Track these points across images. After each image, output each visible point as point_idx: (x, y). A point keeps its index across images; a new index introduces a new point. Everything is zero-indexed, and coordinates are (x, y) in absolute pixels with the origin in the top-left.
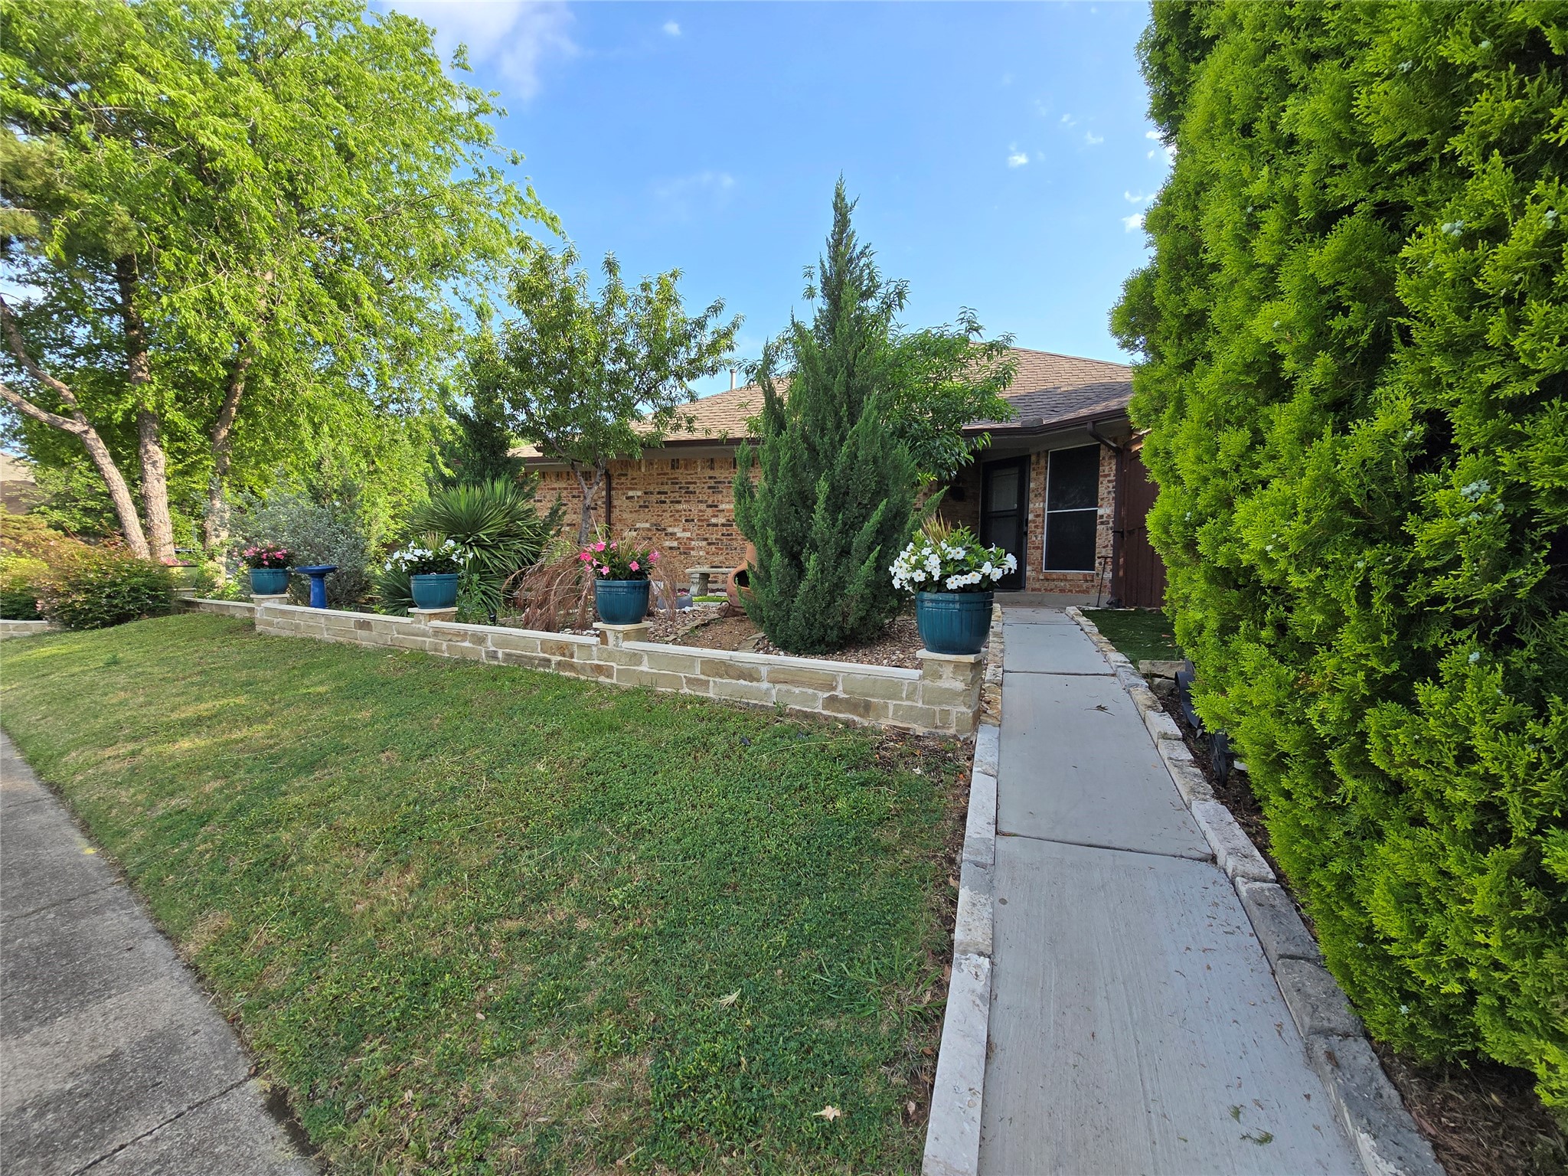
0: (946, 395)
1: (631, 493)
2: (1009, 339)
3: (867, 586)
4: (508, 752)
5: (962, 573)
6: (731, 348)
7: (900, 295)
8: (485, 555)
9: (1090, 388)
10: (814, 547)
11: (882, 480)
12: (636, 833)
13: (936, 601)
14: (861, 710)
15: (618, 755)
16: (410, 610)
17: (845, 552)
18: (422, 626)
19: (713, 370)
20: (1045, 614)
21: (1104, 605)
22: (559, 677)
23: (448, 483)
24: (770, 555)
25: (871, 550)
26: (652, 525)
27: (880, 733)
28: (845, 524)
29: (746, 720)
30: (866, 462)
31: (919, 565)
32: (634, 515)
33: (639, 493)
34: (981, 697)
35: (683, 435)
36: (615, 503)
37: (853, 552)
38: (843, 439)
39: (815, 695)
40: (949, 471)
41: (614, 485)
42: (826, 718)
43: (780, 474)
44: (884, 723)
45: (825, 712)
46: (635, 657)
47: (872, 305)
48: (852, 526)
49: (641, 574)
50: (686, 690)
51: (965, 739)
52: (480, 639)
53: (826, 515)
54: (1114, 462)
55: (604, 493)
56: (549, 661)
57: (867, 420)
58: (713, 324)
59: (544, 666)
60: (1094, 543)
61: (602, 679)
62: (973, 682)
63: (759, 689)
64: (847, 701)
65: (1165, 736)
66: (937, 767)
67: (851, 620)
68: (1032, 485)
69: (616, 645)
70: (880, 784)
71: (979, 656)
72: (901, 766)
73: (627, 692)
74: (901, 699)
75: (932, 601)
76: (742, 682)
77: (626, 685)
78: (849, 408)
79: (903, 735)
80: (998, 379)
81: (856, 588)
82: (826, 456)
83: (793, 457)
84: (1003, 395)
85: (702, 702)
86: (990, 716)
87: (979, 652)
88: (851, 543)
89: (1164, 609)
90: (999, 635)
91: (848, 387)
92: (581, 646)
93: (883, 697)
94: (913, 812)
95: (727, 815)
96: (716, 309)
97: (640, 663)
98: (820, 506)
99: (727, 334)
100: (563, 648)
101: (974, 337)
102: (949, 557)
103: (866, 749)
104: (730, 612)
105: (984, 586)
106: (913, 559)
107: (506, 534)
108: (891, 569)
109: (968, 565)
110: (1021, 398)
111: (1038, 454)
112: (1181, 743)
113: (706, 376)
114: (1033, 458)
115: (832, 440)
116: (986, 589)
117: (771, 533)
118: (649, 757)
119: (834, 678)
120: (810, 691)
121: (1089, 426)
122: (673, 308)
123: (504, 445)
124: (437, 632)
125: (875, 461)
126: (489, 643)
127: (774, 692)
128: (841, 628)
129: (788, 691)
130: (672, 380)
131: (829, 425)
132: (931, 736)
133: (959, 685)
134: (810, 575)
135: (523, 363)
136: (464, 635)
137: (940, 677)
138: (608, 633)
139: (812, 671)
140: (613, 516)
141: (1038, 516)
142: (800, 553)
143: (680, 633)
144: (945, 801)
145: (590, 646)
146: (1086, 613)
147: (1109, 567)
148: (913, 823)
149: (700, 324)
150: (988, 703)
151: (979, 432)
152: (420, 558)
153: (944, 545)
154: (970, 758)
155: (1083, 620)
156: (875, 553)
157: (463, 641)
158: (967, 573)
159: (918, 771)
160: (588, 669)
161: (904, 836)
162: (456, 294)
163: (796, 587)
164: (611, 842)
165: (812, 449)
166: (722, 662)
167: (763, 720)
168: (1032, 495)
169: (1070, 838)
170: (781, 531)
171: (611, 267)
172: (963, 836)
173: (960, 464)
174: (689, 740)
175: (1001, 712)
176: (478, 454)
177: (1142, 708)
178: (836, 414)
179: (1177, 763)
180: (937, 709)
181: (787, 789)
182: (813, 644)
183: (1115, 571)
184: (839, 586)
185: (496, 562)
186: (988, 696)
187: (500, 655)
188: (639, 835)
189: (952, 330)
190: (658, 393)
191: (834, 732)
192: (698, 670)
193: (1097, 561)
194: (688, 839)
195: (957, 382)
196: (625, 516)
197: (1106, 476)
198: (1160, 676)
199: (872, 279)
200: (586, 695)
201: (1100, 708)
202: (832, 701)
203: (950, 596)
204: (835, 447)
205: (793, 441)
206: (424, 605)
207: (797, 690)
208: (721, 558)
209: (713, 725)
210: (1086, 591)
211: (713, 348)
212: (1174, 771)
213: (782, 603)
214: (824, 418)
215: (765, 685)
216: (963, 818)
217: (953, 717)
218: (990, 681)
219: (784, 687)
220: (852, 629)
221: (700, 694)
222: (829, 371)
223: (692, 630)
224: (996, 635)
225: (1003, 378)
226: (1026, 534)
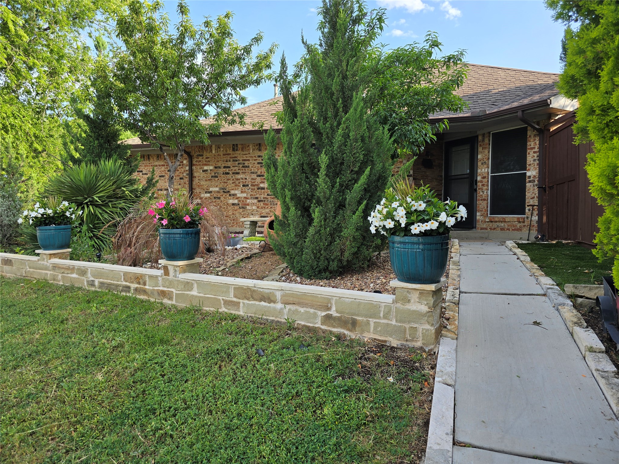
0: (417, 93)
1: (206, 168)
2: (462, 54)
3: (357, 230)
4: (79, 362)
5: (423, 221)
6: (268, 67)
7: (380, 20)
8: (98, 211)
9: (518, 88)
10: (319, 203)
11: (368, 153)
12: (160, 438)
13: (404, 243)
14: (350, 326)
15: (161, 365)
16: (37, 251)
17: (341, 206)
18: (45, 263)
19: (257, 82)
20: (490, 248)
21: (532, 239)
22: (135, 299)
23: (76, 162)
24: (288, 209)
25: (359, 203)
26: (221, 189)
27: (364, 345)
28: (341, 185)
29: (263, 334)
30: (356, 141)
31: (390, 216)
32: (208, 182)
33: (211, 168)
34: (442, 315)
35: (237, 127)
36: (195, 174)
37: (347, 206)
38: (339, 124)
39: (315, 314)
40: (419, 146)
41: (194, 162)
42: (324, 332)
43: (293, 150)
44: (368, 336)
45: (323, 327)
46: (188, 285)
47: (361, 29)
48: (347, 187)
49: (193, 224)
50: (223, 309)
51: (430, 350)
52: (83, 272)
53: (327, 179)
54: (537, 139)
55: (187, 168)
56: (129, 287)
57: (356, 110)
58: (257, 51)
59: (126, 291)
60: (525, 195)
61: (166, 301)
62: (435, 306)
63: (275, 309)
64: (339, 319)
65: (591, 350)
66: (407, 376)
67: (347, 254)
68: (480, 157)
69: (175, 276)
70: (360, 391)
71: (439, 285)
72: (378, 375)
73: (181, 311)
74: (379, 318)
75: (400, 243)
76: (263, 303)
77: (182, 305)
78: (344, 101)
79: (381, 347)
80: (453, 81)
81: (349, 231)
82: (328, 137)
83: (302, 138)
84: (457, 92)
85: (234, 318)
86: (449, 330)
87: (438, 282)
88: (346, 199)
89: (594, 251)
90: (457, 264)
91: (343, 87)
92: (151, 277)
93: (366, 316)
94: (385, 418)
95: (235, 421)
96: (257, 40)
97: (191, 289)
98: (323, 172)
99: (266, 57)
100: (138, 279)
101: (435, 50)
102: (413, 209)
103: (352, 360)
104: (265, 248)
105: (441, 230)
106: (385, 211)
107: (114, 197)
108: (369, 218)
109: (428, 214)
110: (471, 97)
111: (483, 135)
112: (604, 355)
113: (253, 86)
114: (480, 138)
115: (332, 125)
116: (443, 233)
117: (288, 193)
118: (184, 366)
119: (329, 300)
120: (312, 311)
121: (520, 114)
122: (228, 40)
123: (115, 135)
124: (55, 267)
125: (363, 140)
126: (89, 275)
127: (286, 311)
128: (340, 261)
129: (296, 310)
130: (229, 90)
131: (329, 114)
132: (402, 348)
133: (424, 308)
134: (316, 222)
135: (125, 79)
136: (72, 269)
137: (409, 301)
138: (169, 267)
139: (313, 296)
140: (194, 183)
141: (484, 178)
142: (310, 207)
143: (229, 264)
144: (411, 408)
145: (157, 277)
146: (520, 246)
147: (536, 212)
148: (385, 429)
149: (247, 50)
150: (448, 319)
151: (441, 120)
152: (42, 215)
153: (409, 200)
154: (433, 367)
155: (519, 251)
156: (362, 206)
157: (72, 273)
158: (427, 221)
159: (391, 379)
160: (156, 294)
161: (377, 442)
162: (91, 37)
163: (307, 230)
164: (137, 446)
165: (318, 133)
166: (248, 288)
167: (276, 334)
168: (479, 164)
169: (517, 450)
170: (296, 191)
171: (182, 9)
172: (426, 441)
173: (426, 142)
174: (218, 352)
175: (458, 327)
176: (96, 142)
177: (570, 324)
178: (335, 106)
179: (604, 374)
180: (407, 326)
181: (286, 395)
182: (320, 272)
183: (540, 215)
184: (338, 229)
185: (106, 216)
186: (448, 314)
187: (96, 283)
188: (161, 440)
189: (420, 46)
190: (220, 99)
191: (328, 343)
192: (232, 295)
193: (527, 208)
194: (199, 445)
195: (424, 85)
196: (202, 183)
197: (532, 149)
198: (581, 297)
199: (360, 10)
200: (151, 314)
201: (536, 323)
202: (328, 318)
203: (415, 239)
204: (333, 130)
205: (302, 126)
206: (46, 248)
207: (302, 310)
208: (267, 210)
209: (237, 339)
210: (520, 230)
211: (257, 67)
212: (602, 382)
213: (297, 242)
214: (326, 110)
215: (279, 306)
216: (427, 424)
217: (420, 333)
218: (450, 301)
219: (293, 307)
220: (348, 261)
221: (233, 312)
222: (330, 75)
223: (238, 262)
224: (455, 263)
225: (457, 81)
226: (476, 190)
